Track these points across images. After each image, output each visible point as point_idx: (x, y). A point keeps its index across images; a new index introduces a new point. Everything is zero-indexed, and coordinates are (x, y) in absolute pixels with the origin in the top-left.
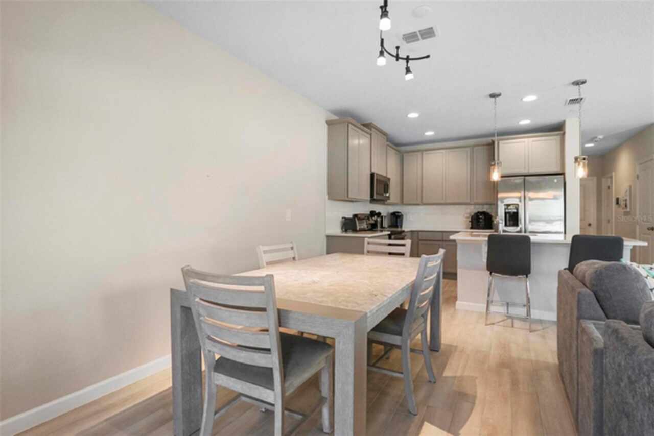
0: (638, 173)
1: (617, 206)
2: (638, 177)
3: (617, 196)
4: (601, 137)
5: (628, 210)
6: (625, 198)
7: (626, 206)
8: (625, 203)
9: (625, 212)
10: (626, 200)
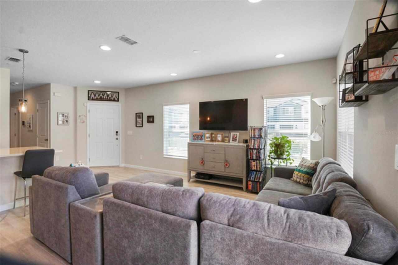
0: (38, 108)
1: (23, 126)
2: (38, 110)
3: (23, 120)
4: (17, 83)
5: (32, 129)
6: (29, 122)
7: (30, 126)
8: (29, 124)
9: (28, 130)
10: (30, 123)
